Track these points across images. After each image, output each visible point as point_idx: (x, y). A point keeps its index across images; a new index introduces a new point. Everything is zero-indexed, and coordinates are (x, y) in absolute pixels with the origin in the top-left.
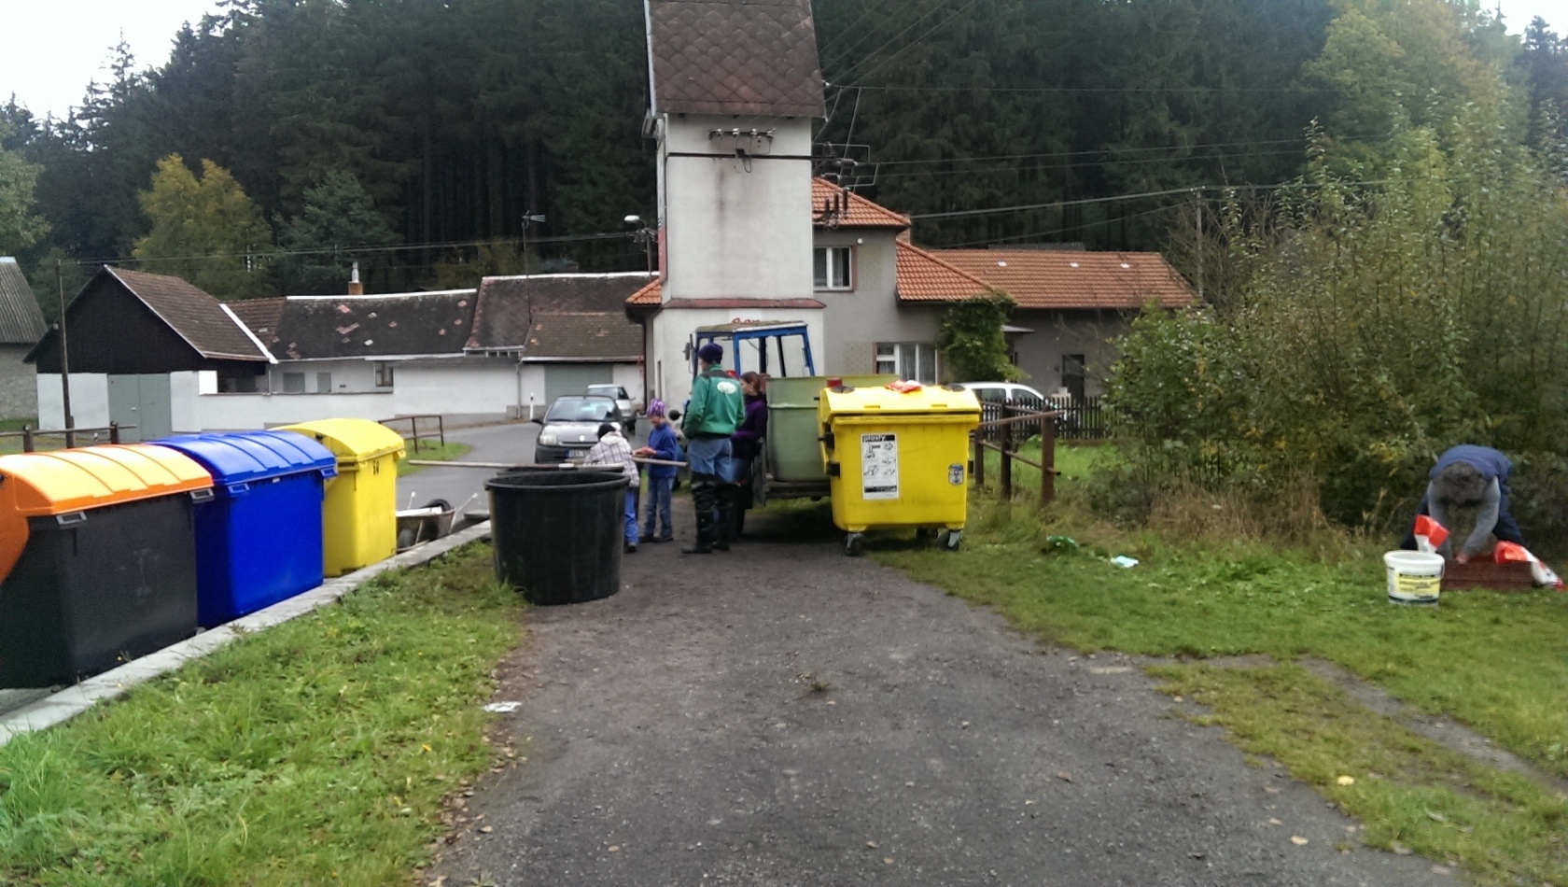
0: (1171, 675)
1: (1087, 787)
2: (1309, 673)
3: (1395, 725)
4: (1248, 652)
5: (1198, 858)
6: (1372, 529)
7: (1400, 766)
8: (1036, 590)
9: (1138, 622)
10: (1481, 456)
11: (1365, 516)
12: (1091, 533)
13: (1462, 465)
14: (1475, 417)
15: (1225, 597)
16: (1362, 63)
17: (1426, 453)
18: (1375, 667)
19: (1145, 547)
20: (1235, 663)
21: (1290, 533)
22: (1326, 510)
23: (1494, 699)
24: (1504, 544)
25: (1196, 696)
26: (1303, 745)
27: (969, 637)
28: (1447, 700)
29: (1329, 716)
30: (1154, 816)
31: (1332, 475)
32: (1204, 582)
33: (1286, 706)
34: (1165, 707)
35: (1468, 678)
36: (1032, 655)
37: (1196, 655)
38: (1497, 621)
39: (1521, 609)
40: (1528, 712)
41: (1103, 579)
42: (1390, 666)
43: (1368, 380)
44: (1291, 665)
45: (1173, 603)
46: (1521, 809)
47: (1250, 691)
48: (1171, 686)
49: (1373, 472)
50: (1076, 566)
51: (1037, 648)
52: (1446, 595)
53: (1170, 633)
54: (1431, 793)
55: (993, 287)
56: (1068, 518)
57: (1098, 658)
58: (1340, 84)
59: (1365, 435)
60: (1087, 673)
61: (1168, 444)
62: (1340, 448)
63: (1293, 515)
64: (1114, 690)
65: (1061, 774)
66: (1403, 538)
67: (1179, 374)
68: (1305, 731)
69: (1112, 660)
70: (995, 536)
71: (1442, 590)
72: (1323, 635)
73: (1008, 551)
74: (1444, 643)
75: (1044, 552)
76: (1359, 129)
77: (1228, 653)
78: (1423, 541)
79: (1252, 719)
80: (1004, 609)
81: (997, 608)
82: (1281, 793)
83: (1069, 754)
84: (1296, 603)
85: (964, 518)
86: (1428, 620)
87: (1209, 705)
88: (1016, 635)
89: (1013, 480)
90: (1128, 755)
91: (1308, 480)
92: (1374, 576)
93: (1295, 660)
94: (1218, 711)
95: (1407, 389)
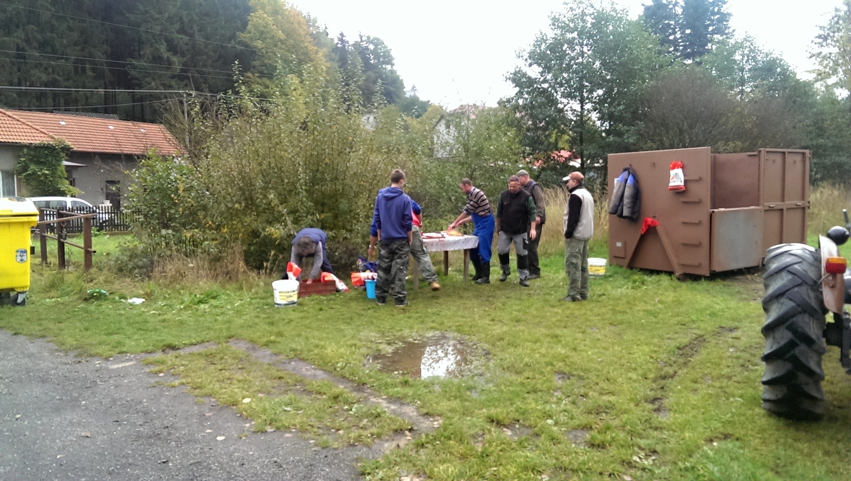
0: (158, 362)
1: (100, 438)
2: (234, 348)
3: (273, 367)
4: (203, 342)
5: (164, 462)
6: (268, 271)
7: (274, 387)
8: (78, 324)
9: (142, 335)
10: (315, 233)
11: (265, 264)
12: (117, 286)
13: (305, 237)
14: (313, 214)
15: (193, 314)
16: (265, 38)
17: (292, 233)
18: (265, 340)
19: (149, 291)
20: (195, 349)
21: (230, 276)
22: (247, 262)
23: (317, 346)
24: (324, 274)
25: (172, 371)
26: (227, 386)
27: (27, 360)
28: (297, 350)
29: (242, 368)
30: (141, 445)
31: (250, 245)
32: (182, 307)
33: (220, 367)
34: (153, 381)
35: (307, 338)
36: (71, 365)
37: (173, 348)
38: (321, 310)
39: (332, 302)
40: (330, 350)
41: (123, 312)
42: (272, 338)
43: (265, 197)
44: (225, 345)
45: (164, 321)
46: (324, 397)
47: (202, 362)
48: (158, 368)
49: (268, 243)
50: (106, 306)
51: (75, 360)
52: (301, 300)
53: (159, 338)
54: (286, 398)
55: (56, 137)
56: (102, 278)
57: (114, 359)
58: (256, 47)
59: (264, 225)
60: (107, 369)
61: (164, 232)
62: (253, 231)
63: (230, 267)
64: (123, 377)
65: (83, 434)
66: (283, 274)
67: (169, 192)
68: (229, 379)
69: (123, 359)
70: (52, 294)
71: (299, 298)
72: (242, 327)
73: (61, 302)
74: (298, 323)
75: (86, 300)
76: (265, 72)
77: (192, 344)
78: (290, 274)
79: (201, 378)
80: (55, 339)
81: (49, 339)
82: (213, 415)
83: (90, 420)
84: (230, 312)
85: (29, 284)
86: (292, 313)
87: (180, 374)
88: (61, 354)
89: (66, 257)
90: (128, 413)
91: (238, 248)
92: (268, 294)
93: (227, 342)
94: (184, 377)
95: (283, 201)
